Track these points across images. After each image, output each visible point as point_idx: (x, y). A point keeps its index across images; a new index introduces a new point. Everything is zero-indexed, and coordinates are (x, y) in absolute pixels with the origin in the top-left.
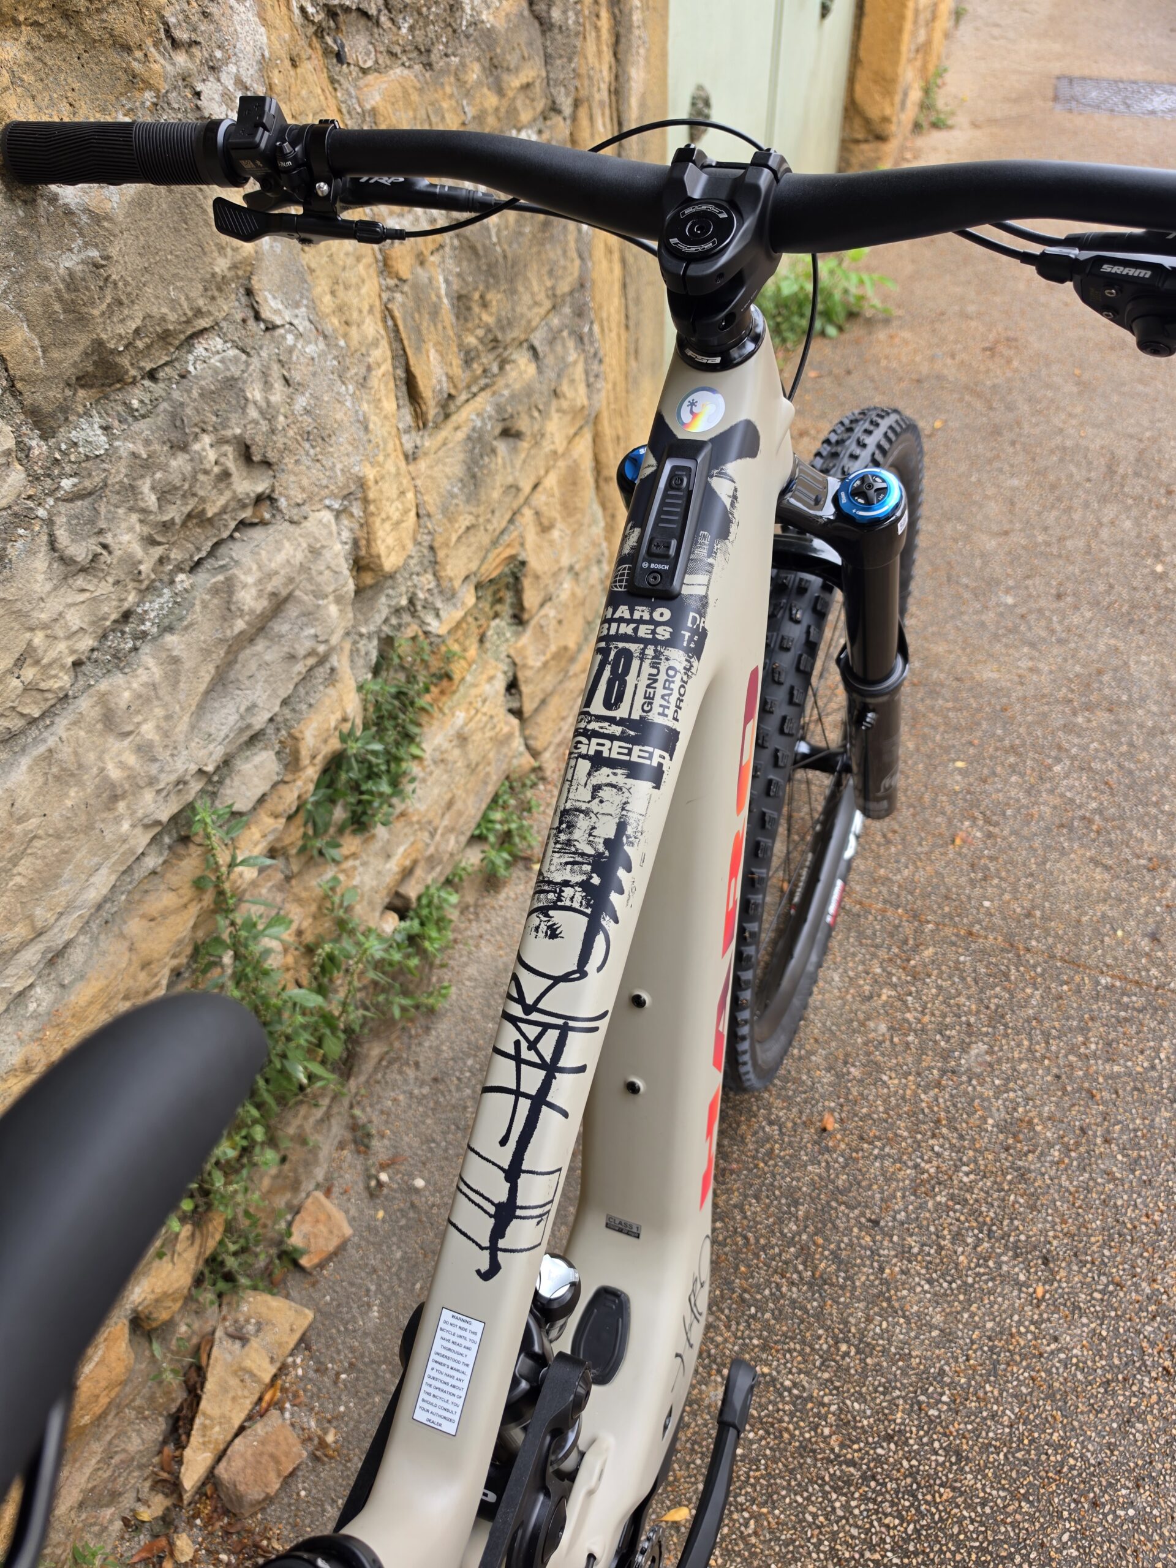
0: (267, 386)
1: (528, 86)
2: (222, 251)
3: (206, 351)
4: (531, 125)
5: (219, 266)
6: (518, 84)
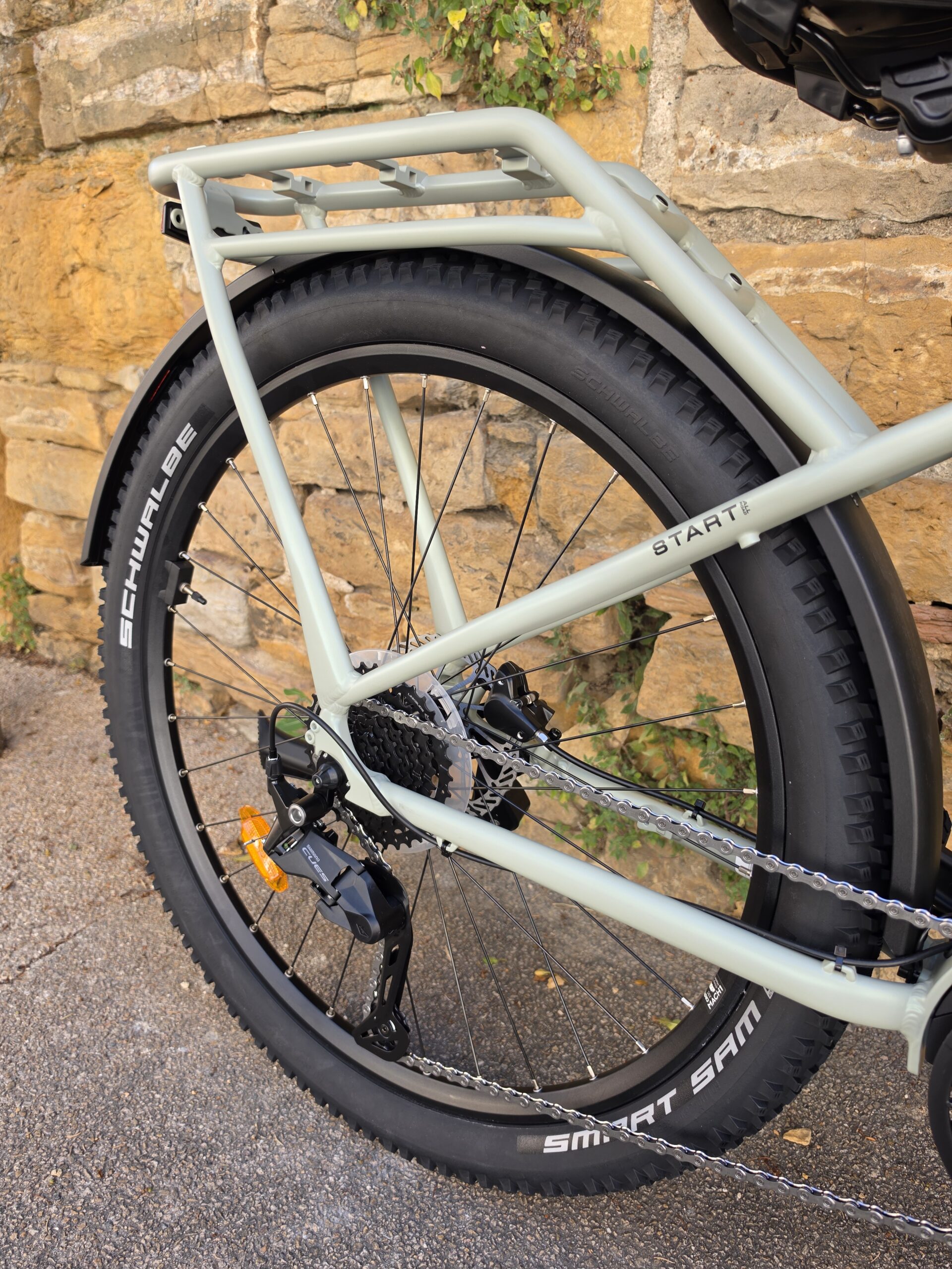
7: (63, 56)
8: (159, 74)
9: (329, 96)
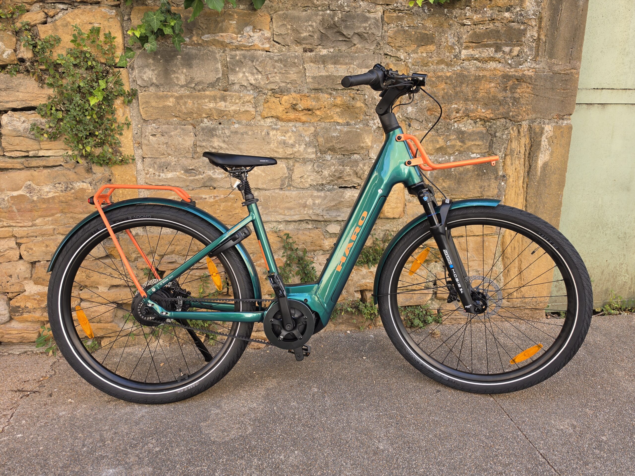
1: (478, 145)
2: (363, 143)
3: (356, 156)
4: (479, 153)
5: (362, 145)
6: (473, 143)
9: (31, 154)
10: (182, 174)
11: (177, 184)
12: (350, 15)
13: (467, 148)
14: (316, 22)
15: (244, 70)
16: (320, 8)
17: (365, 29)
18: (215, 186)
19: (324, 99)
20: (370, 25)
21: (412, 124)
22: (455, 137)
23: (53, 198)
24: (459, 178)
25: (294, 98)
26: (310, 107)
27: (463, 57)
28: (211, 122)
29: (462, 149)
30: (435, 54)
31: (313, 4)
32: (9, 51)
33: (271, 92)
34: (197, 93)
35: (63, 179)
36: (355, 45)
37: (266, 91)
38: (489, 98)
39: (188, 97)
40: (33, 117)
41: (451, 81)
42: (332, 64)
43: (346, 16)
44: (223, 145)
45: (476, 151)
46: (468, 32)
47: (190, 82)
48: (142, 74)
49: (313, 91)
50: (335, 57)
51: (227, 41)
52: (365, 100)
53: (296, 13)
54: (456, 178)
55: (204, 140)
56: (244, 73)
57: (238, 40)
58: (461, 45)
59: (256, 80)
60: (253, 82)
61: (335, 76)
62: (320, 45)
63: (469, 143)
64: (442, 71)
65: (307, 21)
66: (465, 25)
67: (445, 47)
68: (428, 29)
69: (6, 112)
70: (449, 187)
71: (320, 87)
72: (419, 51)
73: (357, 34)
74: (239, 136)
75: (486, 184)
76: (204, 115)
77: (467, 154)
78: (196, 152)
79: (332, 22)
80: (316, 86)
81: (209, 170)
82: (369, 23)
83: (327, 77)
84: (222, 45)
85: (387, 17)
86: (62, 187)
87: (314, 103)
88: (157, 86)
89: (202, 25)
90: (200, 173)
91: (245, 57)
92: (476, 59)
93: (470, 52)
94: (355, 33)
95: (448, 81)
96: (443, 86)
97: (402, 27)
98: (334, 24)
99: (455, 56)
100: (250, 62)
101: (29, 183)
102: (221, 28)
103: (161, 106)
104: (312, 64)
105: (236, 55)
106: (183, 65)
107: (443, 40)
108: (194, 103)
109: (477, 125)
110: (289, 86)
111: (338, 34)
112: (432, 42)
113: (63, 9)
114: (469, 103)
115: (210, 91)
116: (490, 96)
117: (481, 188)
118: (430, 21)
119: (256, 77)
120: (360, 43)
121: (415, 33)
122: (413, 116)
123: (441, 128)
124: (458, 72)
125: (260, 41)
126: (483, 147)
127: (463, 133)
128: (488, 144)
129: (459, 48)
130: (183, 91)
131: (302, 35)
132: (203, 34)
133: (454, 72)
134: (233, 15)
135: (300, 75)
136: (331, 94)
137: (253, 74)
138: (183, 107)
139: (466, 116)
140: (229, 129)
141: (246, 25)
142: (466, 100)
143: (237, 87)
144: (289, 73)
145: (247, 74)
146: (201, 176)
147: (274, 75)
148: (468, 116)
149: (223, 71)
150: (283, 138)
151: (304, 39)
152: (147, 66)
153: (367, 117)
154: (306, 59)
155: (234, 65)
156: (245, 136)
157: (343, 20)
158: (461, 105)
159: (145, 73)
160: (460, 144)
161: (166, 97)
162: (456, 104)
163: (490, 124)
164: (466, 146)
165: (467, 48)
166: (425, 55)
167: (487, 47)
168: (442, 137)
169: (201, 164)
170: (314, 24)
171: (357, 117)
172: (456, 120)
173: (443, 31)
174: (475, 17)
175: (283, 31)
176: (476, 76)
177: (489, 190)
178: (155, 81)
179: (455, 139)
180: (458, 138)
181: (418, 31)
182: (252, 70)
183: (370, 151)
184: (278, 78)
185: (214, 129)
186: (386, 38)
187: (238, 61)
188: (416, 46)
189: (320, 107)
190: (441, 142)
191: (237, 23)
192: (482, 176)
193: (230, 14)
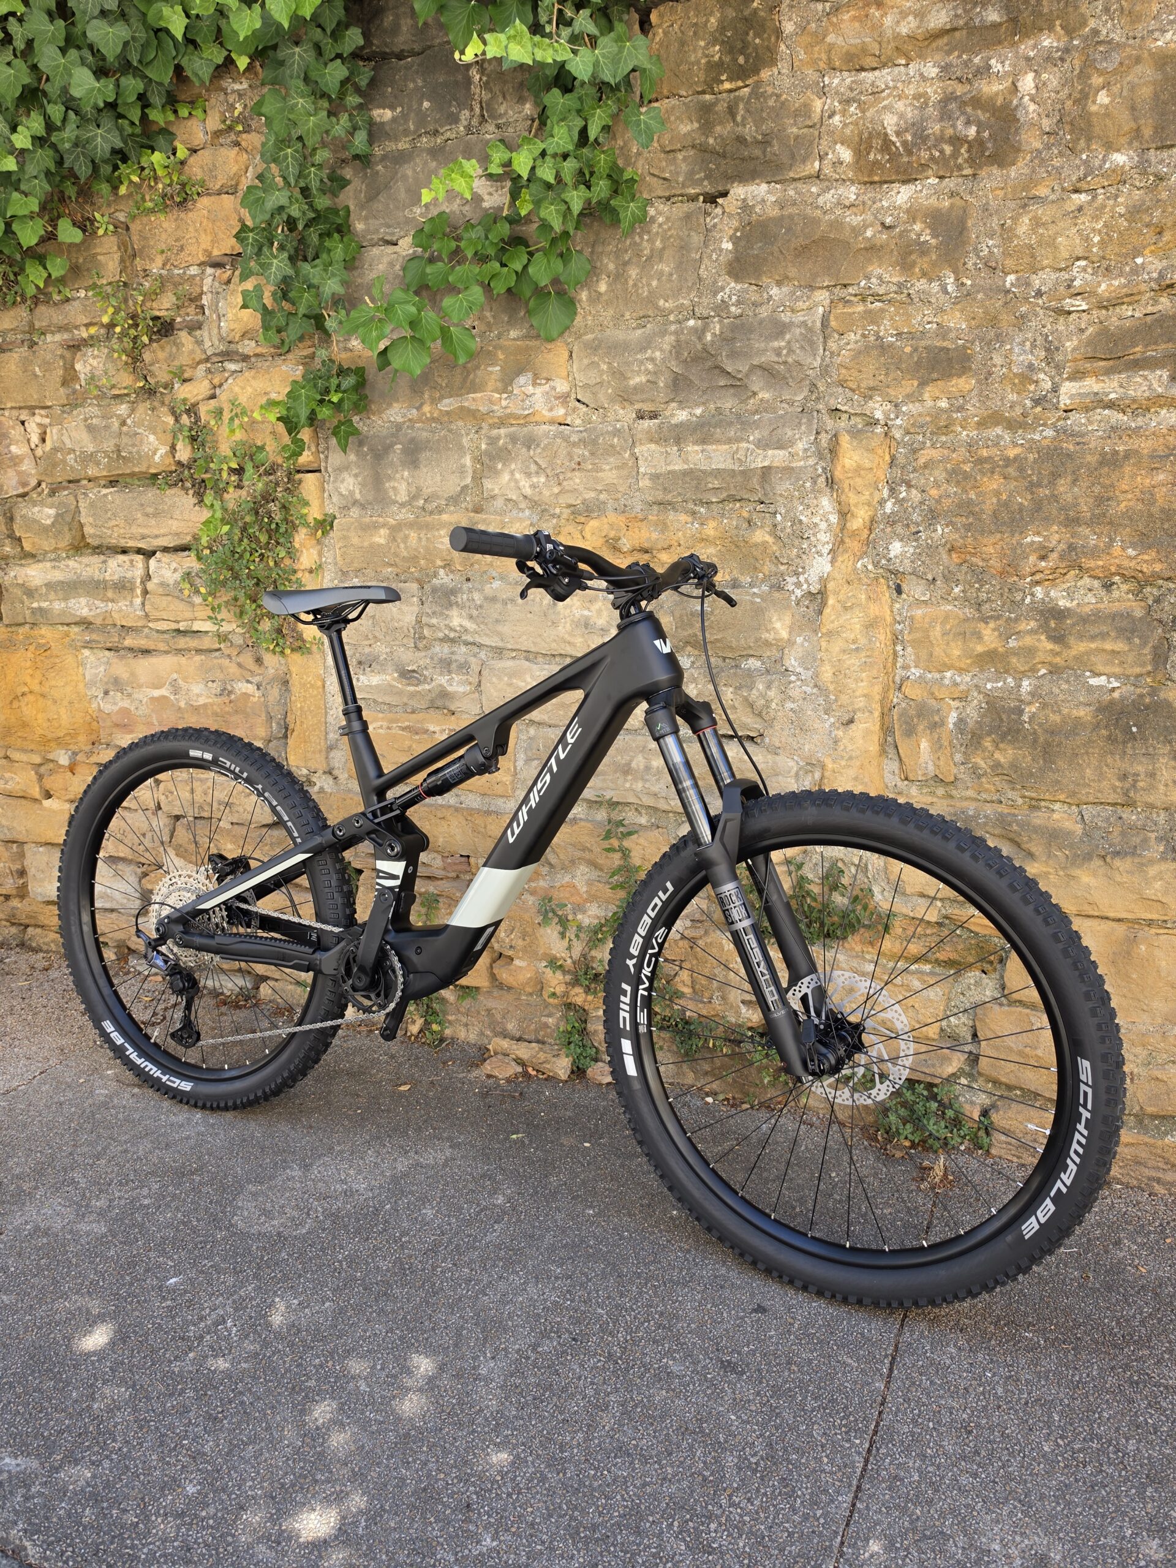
0: (769, 687)
1: (1113, 651)
2: (768, 631)
3: (753, 663)
4: (1117, 677)
5: (765, 635)
6: (1093, 646)
7: (20, 581)
8: (83, 601)
9: (182, 626)
10: (394, 679)
11: (387, 699)
12: (743, 324)
13: (1077, 658)
14: (661, 350)
15: (513, 466)
16: (672, 318)
17: (779, 355)
18: (453, 708)
19: (676, 525)
20: (789, 342)
21: (905, 587)
22: (1033, 624)
23: (205, 705)
24: (1048, 744)
25: (611, 525)
26: (646, 545)
27: (1065, 401)
28: (451, 576)
29: (1058, 660)
30: (974, 401)
31: (657, 308)
32: (163, 450)
33: (568, 511)
34: (428, 519)
35: (219, 675)
36: (755, 394)
37: (557, 511)
38: (1151, 515)
39: (411, 525)
40: (190, 562)
41: (1021, 470)
42: (695, 443)
43: (734, 328)
44: (469, 625)
45: (1108, 669)
46: (1082, 331)
47: (414, 498)
48: (338, 484)
49: (655, 507)
50: (702, 425)
51: (483, 409)
52: (775, 526)
53: (620, 335)
54: (1035, 741)
55: (434, 613)
56: (512, 473)
57: (503, 404)
58: (1059, 368)
59: (533, 486)
60: (528, 491)
61: (704, 472)
62: (673, 400)
63: (1080, 647)
64: (997, 445)
65: (643, 349)
66: (1069, 313)
67: (1004, 377)
68: (952, 335)
69: (154, 553)
70: (1014, 766)
71: (669, 497)
72: (926, 396)
73: (760, 367)
74: (499, 606)
75: (1140, 769)
76: (439, 563)
77: (1077, 677)
78: (422, 638)
79: (699, 347)
80: (660, 496)
81: (441, 674)
82: (788, 337)
83: (686, 473)
84: (475, 418)
85: (836, 318)
86: (216, 687)
87: (655, 535)
88: (363, 507)
89: (439, 380)
90: (425, 681)
91: (513, 439)
92: (1111, 405)
93: (1091, 385)
94: (754, 368)
95: (1011, 470)
96: (993, 483)
97: (878, 338)
98: (705, 350)
99: (1037, 402)
100: (524, 450)
101: (175, 676)
102: (473, 382)
103: (366, 544)
104: (653, 446)
105: (498, 438)
106: (404, 464)
107: (998, 360)
108: (420, 539)
109: (1116, 594)
110: (603, 497)
111: (717, 371)
112: (964, 370)
113: (236, 371)
114: (1084, 531)
115: (452, 513)
116: (1155, 510)
117: (1124, 777)
118: (958, 315)
119: (535, 480)
120: (768, 386)
121: (916, 350)
122: (907, 566)
123: (989, 600)
124: (1045, 443)
125: (548, 401)
126: (1130, 659)
127: (1060, 614)
128: (1147, 650)
129: (1052, 378)
130: (405, 515)
131: (631, 382)
132: (442, 398)
133: (1032, 446)
134: (495, 355)
135: (625, 472)
136: (694, 513)
137: (528, 475)
138: (402, 546)
139: (1071, 567)
140: (481, 590)
141: (520, 372)
142: (1072, 522)
143: (499, 503)
144: (602, 470)
145: (517, 476)
146: (427, 687)
147: (569, 475)
148: (1080, 568)
149: (474, 472)
150: (586, 613)
151: (636, 389)
152: (347, 468)
153: (782, 568)
154: (639, 436)
155: (492, 458)
156: (509, 606)
157: (727, 339)
158: (1056, 536)
159: (343, 481)
160: (1050, 646)
161: (376, 527)
162: (1038, 534)
163: (1155, 592)
164: (1073, 652)
165: (1077, 375)
166: (943, 404)
167: (1142, 368)
168: (992, 625)
169: (428, 661)
170: (658, 354)
171: (756, 568)
172: (1037, 577)
173: (998, 336)
174: (1103, 286)
175: (593, 377)
176: (1103, 454)
177: (1151, 788)
178: (358, 496)
179: (1032, 632)
180: (1044, 628)
181: (923, 343)
182: (528, 467)
183: (786, 651)
184: (577, 481)
185: (453, 592)
186: (834, 372)
187: (501, 449)
188: (916, 383)
189: (667, 543)
190: (990, 637)
191: (503, 369)
192: (1124, 742)
193: (489, 352)
